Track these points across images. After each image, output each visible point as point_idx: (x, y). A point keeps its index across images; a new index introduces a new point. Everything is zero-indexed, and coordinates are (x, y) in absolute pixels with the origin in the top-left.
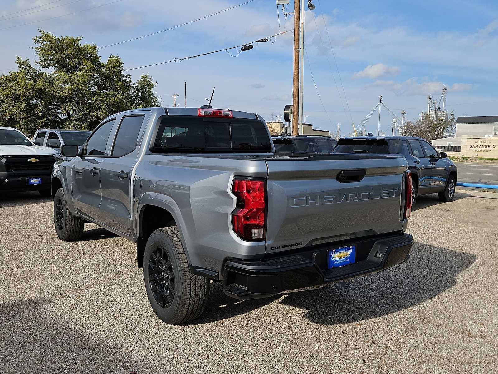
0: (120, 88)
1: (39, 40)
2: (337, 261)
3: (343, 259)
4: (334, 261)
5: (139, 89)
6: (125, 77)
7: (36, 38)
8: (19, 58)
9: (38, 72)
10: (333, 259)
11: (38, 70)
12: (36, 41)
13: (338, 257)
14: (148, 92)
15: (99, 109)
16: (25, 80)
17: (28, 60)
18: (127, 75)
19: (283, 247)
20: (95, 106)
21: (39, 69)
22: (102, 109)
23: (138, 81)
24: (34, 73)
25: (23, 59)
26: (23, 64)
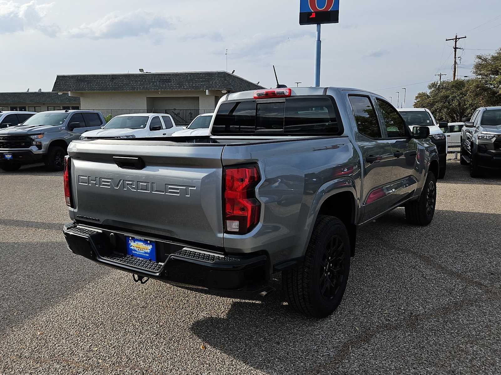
2: (136, 251)
4: (133, 250)
19: (85, 218)
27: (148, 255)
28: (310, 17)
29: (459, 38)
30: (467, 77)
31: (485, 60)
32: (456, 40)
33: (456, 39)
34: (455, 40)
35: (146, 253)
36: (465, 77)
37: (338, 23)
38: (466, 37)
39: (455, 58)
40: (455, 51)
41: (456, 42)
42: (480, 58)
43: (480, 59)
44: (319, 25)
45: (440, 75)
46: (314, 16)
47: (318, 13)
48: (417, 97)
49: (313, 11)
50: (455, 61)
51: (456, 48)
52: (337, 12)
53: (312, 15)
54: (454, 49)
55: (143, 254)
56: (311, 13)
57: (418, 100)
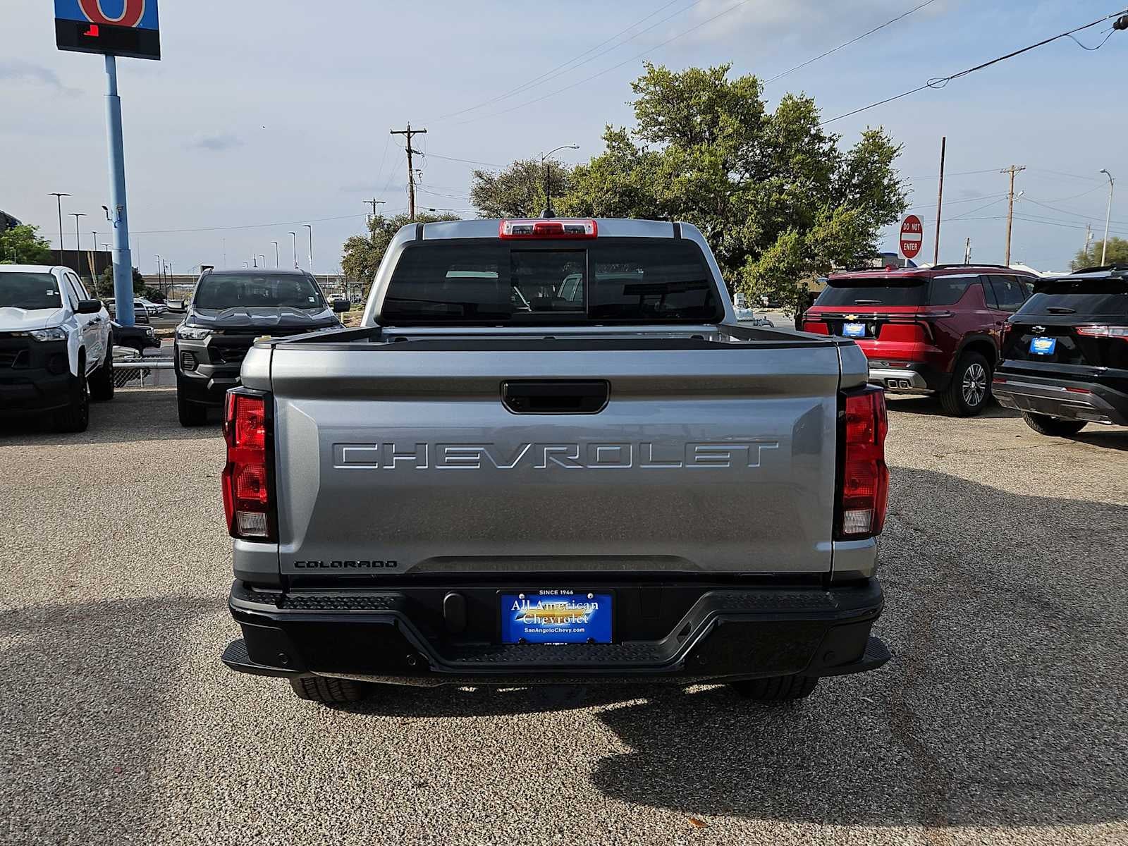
0: (799, 168)
1: (642, 84)
2: (538, 626)
3: (559, 624)
4: (524, 625)
5: (856, 166)
6: (827, 141)
7: (636, 83)
8: (608, 128)
9: (643, 151)
10: (524, 620)
11: (643, 148)
12: (636, 87)
13: (542, 617)
14: (879, 169)
15: (743, 222)
16: (602, 174)
17: (624, 129)
18: (832, 134)
19: (332, 565)
20: (735, 215)
21: (644, 145)
22: (749, 222)
23: (856, 146)
24: (632, 155)
25: (616, 130)
26: (617, 139)
27: (583, 630)
28: (85, 34)
29: (414, 132)
30: (434, 210)
31: (489, 181)
32: (409, 135)
33: (409, 133)
34: (406, 134)
35: (576, 625)
36: (431, 210)
37: (159, 60)
38: (426, 132)
39: (411, 170)
40: (410, 157)
41: (409, 138)
42: (480, 175)
43: (481, 177)
44: (109, 58)
45: (374, 203)
46: (94, 32)
47: (105, 28)
48: (347, 246)
49: (92, 21)
50: (411, 177)
51: (410, 151)
52: (155, 34)
53: (89, 30)
54: (407, 154)
55: (564, 630)
56: (86, 26)
57: (350, 252)
